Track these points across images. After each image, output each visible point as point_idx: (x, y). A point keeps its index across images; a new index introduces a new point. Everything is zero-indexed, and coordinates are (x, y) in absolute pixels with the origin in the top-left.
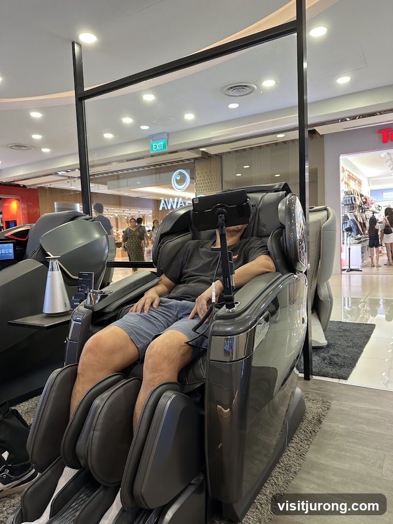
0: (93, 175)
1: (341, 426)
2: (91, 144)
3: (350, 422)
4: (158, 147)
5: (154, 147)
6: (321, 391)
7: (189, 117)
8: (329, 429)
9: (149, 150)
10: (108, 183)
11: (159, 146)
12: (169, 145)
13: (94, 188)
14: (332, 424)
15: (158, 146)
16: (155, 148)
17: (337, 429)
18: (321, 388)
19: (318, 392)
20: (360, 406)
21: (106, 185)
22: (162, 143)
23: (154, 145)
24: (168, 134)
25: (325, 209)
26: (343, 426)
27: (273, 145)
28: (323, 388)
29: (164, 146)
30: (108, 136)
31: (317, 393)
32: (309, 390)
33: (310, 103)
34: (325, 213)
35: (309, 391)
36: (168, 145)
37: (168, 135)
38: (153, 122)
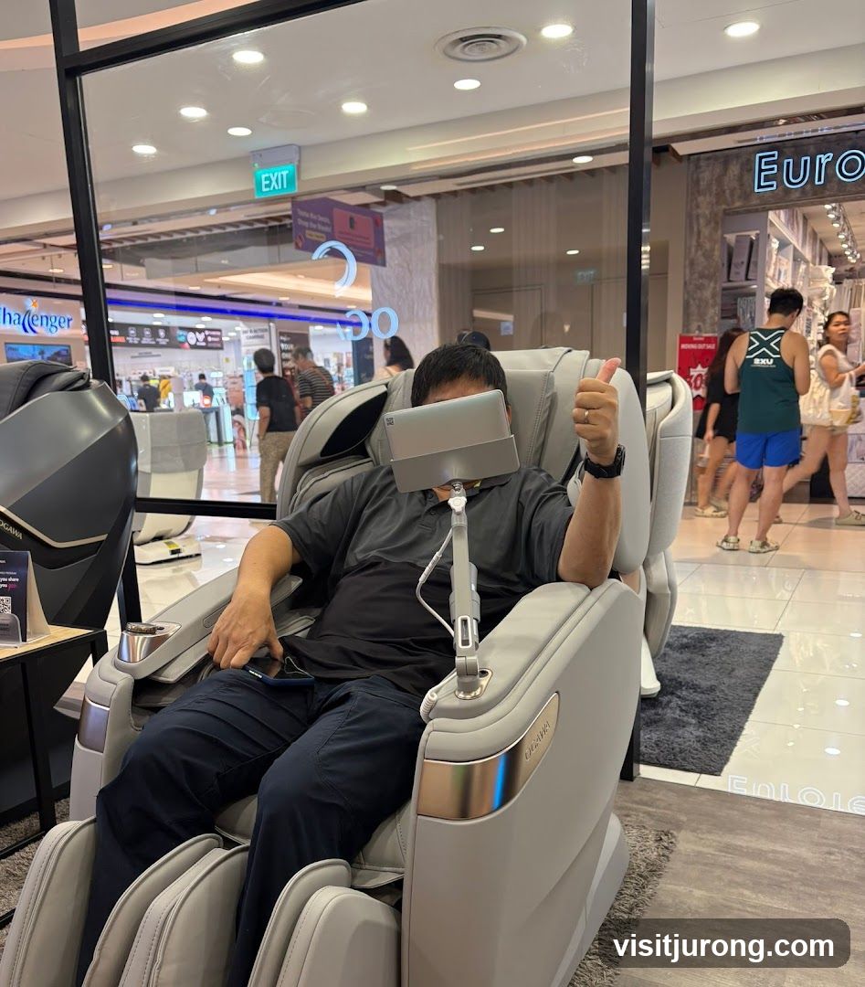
0: (109, 242)
1: (697, 893)
2: (100, 168)
3: (717, 883)
4: (274, 183)
5: (264, 183)
6: (657, 807)
7: (354, 108)
8: (670, 901)
9: (252, 190)
10: (148, 261)
11: (277, 181)
12: (302, 178)
13: (111, 271)
14: (676, 887)
15: (276, 179)
16: (267, 186)
17: (689, 901)
18: (658, 800)
19: (650, 809)
20: (739, 843)
21: (143, 265)
22: (285, 173)
23: (263, 177)
24: (300, 147)
25: (669, 381)
26: (702, 892)
27: (562, 177)
28: (662, 800)
29: (290, 181)
30: (145, 149)
31: (649, 814)
32: (630, 805)
33: (658, 82)
34: (668, 390)
35: (630, 809)
36: (299, 178)
37: (298, 154)
38: (261, 119)
